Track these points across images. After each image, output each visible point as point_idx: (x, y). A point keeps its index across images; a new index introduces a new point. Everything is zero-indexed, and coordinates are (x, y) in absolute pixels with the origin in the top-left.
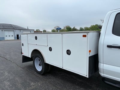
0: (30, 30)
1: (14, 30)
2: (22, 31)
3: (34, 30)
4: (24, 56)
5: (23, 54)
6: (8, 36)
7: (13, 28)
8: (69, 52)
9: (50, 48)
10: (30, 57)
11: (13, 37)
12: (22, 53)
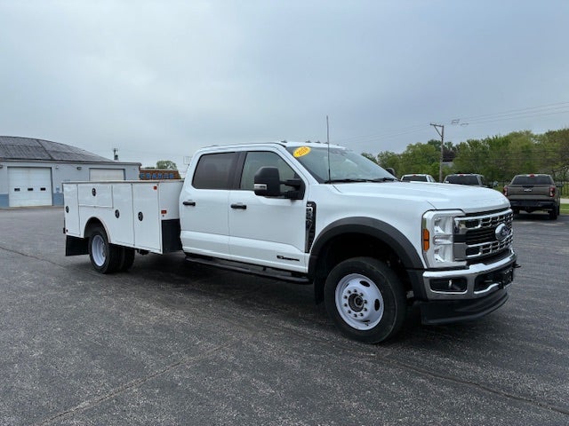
0: (122, 167)
1: (53, 165)
2: (85, 168)
3: (140, 165)
4: (69, 238)
5: (67, 234)
6: (24, 190)
7: (47, 157)
8: (141, 217)
9: (117, 211)
10: (82, 236)
11: (48, 193)
12: (65, 231)
